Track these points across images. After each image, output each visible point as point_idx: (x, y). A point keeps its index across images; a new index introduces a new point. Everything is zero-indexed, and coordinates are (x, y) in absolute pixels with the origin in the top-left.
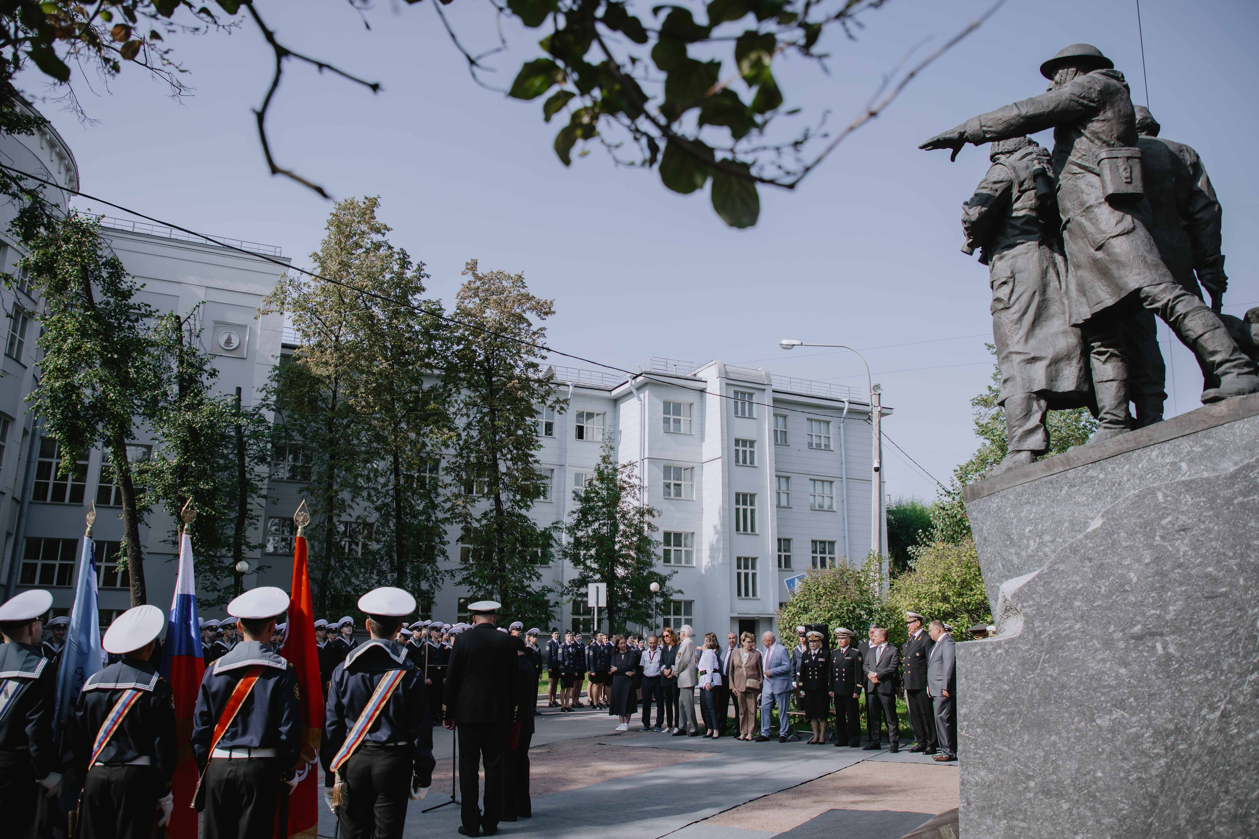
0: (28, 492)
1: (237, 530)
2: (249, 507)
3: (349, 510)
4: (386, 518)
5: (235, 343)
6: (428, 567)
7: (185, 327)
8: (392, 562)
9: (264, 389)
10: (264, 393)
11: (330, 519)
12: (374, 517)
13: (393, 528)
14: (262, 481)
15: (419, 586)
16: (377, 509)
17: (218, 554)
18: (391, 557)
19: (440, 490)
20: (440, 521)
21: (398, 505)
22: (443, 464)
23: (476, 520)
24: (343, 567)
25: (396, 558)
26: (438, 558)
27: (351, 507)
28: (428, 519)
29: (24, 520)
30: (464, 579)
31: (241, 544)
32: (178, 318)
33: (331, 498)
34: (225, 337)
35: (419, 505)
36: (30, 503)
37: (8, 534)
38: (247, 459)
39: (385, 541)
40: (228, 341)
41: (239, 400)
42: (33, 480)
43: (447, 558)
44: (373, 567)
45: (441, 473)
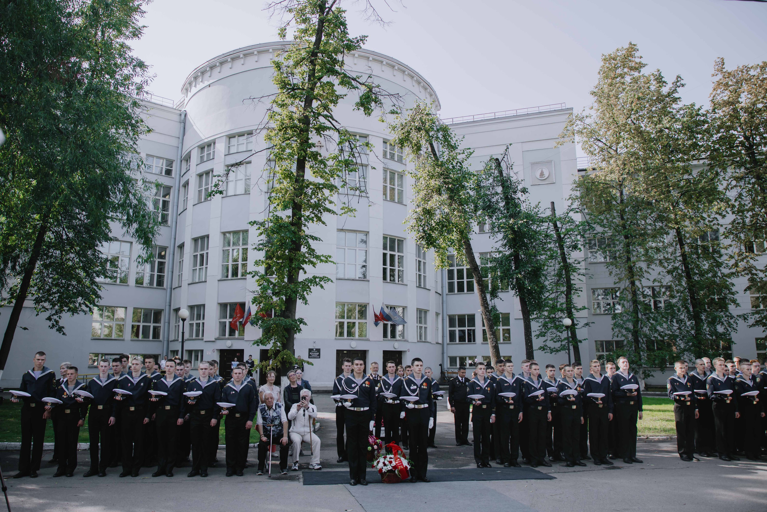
0: (444, 288)
1: (567, 298)
2: (572, 282)
3: (645, 275)
4: (679, 278)
5: (546, 174)
6: (722, 313)
7: (503, 165)
8: (688, 311)
9: (570, 198)
10: (570, 201)
11: (633, 283)
12: (668, 280)
13: (685, 286)
14: (579, 263)
15: (716, 330)
16: (669, 272)
17: (557, 317)
18: (687, 308)
19: (723, 251)
20: (726, 276)
21: (687, 267)
22: (722, 230)
23: (761, 271)
24: (648, 319)
25: (691, 309)
26: (729, 306)
27: (648, 272)
28: (715, 276)
29: (445, 305)
30: (757, 322)
31: (571, 308)
32: (497, 159)
33: (630, 269)
34: (539, 172)
35: (704, 265)
36: (447, 295)
37: (437, 314)
38: (565, 249)
39: (680, 296)
40: (542, 174)
41: (553, 209)
42: (446, 281)
43: (738, 305)
44: (673, 317)
45: (721, 238)
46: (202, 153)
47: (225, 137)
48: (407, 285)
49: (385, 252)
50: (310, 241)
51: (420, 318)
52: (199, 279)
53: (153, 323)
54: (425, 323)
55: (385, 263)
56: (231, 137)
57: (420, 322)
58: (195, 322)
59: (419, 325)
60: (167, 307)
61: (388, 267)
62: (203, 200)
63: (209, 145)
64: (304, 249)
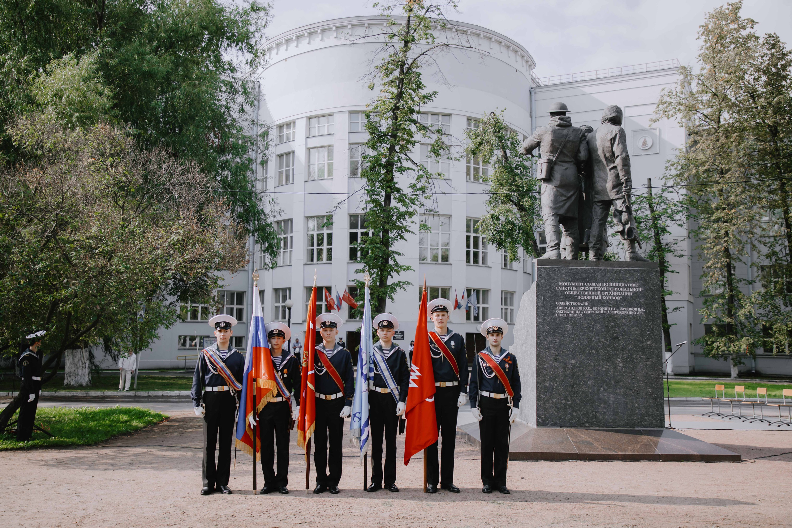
2: (666, 264)
5: (649, 144)
10: (664, 180)
34: (642, 141)
40: (645, 143)
41: (650, 188)
46: (280, 132)
47: (305, 119)
48: (491, 267)
49: (468, 234)
50: (396, 256)
51: (506, 299)
52: (284, 263)
53: (237, 304)
54: (511, 304)
55: (468, 246)
56: (310, 118)
57: (506, 304)
58: (281, 304)
59: (504, 307)
60: (250, 289)
61: (472, 250)
62: (284, 183)
63: (288, 125)
64: (391, 262)
